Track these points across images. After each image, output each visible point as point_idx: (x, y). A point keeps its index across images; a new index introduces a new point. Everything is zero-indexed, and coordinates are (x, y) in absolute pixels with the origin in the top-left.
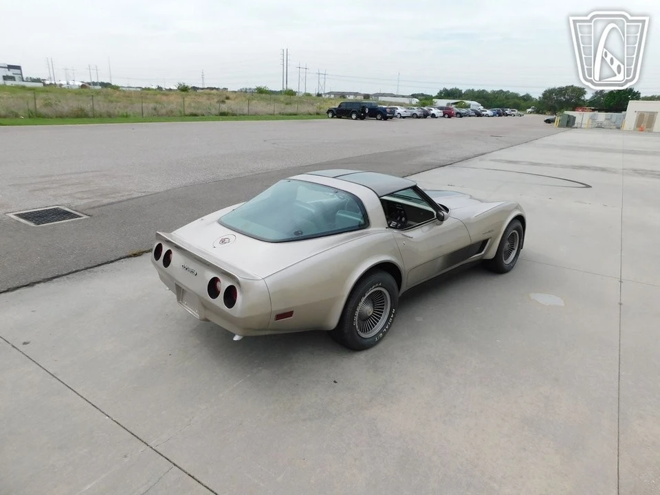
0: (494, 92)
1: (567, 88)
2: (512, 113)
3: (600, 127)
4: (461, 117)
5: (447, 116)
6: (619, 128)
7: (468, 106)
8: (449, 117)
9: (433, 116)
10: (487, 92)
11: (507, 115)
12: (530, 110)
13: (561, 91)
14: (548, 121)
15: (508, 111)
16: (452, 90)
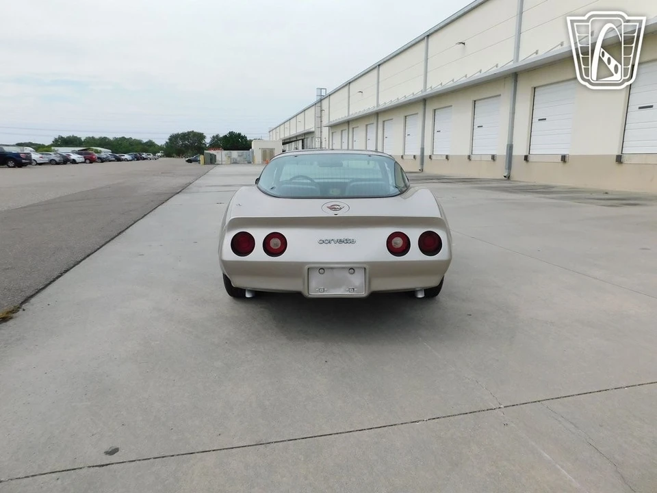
0: (116, 139)
1: (189, 133)
2: (149, 156)
3: (235, 162)
4: (102, 162)
5: (88, 161)
6: (250, 163)
7: (100, 152)
8: (91, 163)
9: (74, 162)
10: (109, 139)
11: (144, 159)
12: (159, 154)
13: (185, 136)
14: (189, 161)
15: (144, 155)
16: (69, 137)
